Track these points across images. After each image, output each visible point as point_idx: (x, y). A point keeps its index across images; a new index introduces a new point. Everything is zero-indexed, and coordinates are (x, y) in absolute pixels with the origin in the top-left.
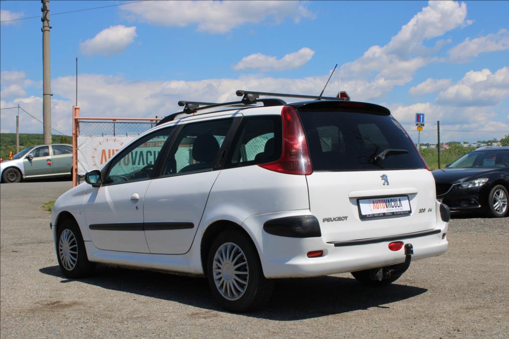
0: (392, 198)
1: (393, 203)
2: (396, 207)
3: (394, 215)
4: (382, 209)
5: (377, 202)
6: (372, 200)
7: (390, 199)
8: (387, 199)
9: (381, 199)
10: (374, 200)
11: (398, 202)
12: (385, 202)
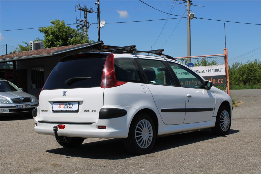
0: (69, 103)
1: (69, 105)
2: (69, 107)
3: (66, 111)
4: (62, 108)
5: (61, 105)
6: (59, 103)
7: (68, 103)
8: (66, 103)
9: (63, 103)
10: (60, 103)
11: (72, 105)
12: (65, 104)
